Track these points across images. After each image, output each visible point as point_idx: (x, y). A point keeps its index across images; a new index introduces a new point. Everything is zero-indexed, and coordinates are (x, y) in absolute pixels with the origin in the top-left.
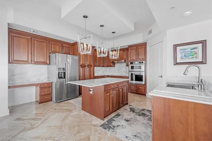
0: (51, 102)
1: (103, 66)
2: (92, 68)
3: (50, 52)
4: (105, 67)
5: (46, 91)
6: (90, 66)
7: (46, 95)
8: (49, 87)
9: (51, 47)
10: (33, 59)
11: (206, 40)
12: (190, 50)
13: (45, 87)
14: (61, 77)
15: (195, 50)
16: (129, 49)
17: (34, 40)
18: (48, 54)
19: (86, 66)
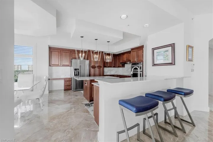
0: (71, 91)
1: (114, 67)
2: (101, 69)
3: (72, 58)
4: (116, 67)
5: (68, 83)
6: (99, 67)
7: (68, 86)
8: (70, 81)
9: (72, 55)
10: (61, 64)
11: (174, 44)
12: (163, 53)
13: (68, 81)
14: (77, 75)
15: (167, 53)
16: (132, 52)
17: (62, 52)
18: (70, 60)
19: (96, 67)
